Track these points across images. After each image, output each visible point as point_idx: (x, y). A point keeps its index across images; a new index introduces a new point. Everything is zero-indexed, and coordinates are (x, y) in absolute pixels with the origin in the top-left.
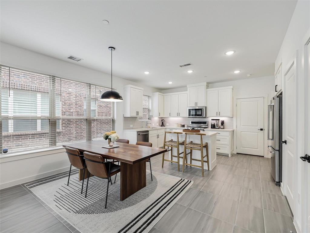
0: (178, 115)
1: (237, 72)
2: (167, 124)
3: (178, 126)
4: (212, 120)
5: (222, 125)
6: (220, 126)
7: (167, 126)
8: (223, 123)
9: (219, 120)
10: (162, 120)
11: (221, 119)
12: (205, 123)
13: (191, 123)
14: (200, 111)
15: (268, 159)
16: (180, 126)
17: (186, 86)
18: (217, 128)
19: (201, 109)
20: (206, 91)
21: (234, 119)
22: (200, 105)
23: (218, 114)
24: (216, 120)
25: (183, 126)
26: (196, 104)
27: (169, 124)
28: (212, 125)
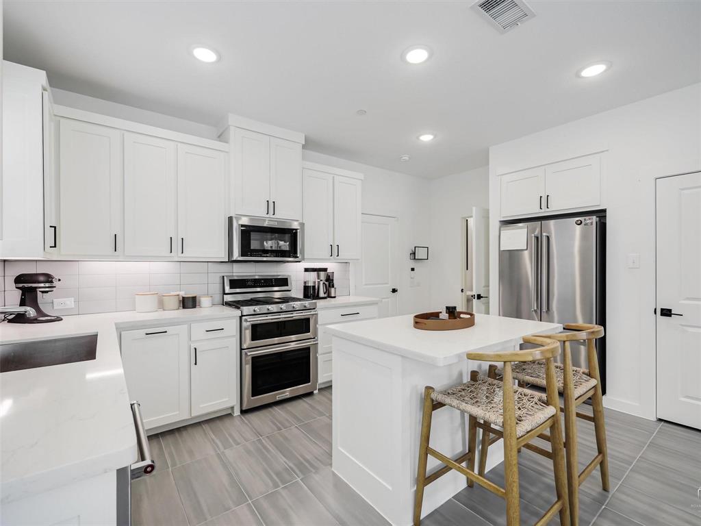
0: (177, 247)
2: (63, 303)
3: (161, 305)
4: (306, 270)
9: (325, 270)
12: (283, 282)
16: (175, 302)
18: (322, 295)
20: (303, 168)
22: (286, 215)
23: (335, 251)
24: (318, 270)
25: (189, 303)
26: (271, 206)
27: (77, 302)
28: (306, 288)
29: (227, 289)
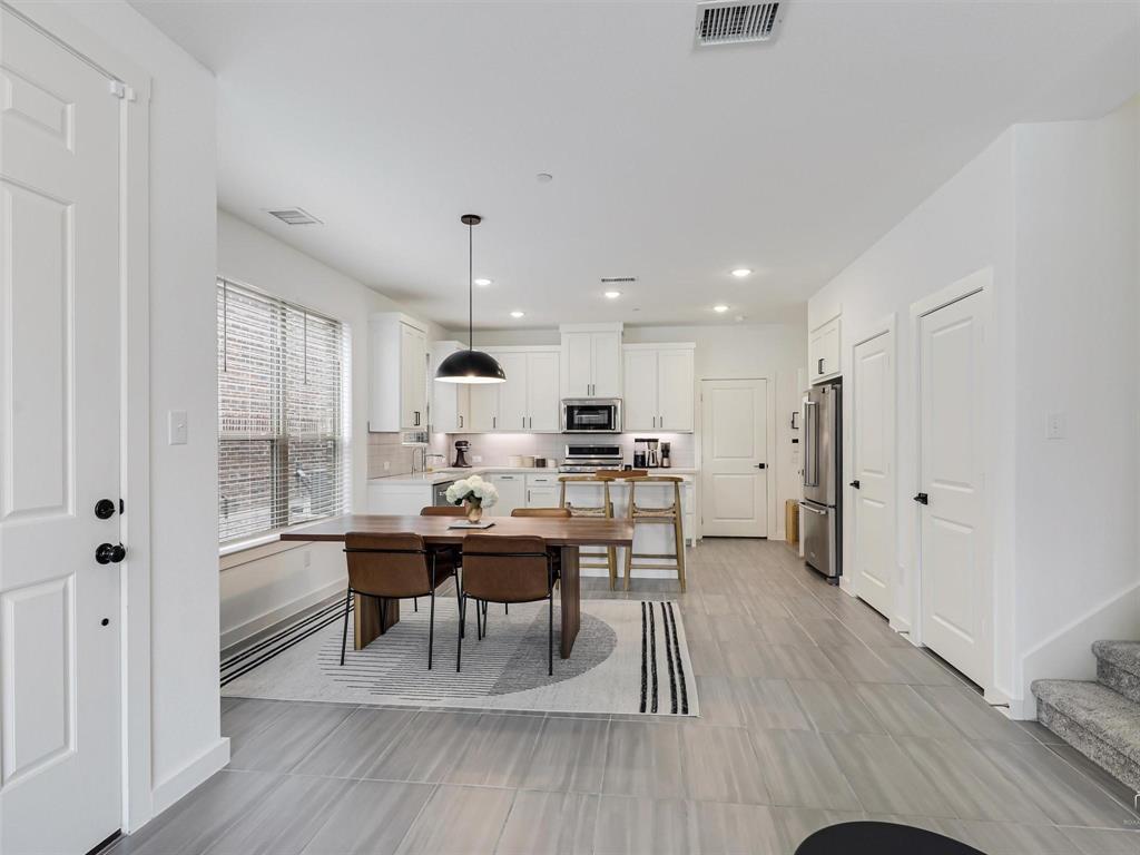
0: (527, 424)
1: (721, 309)
2: (477, 459)
3: (523, 464)
4: (637, 440)
5: (664, 456)
6: (659, 461)
7: (477, 465)
8: (666, 450)
9: (656, 441)
10: (456, 445)
11: (663, 438)
12: (615, 450)
13: (567, 451)
14: (606, 412)
15: (777, 543)
16: (530, 462)
17: (557, 328)
18: (651, 464)
19: (608, 408)
20: (623, 351)
21: (697, 438)
22: (603, 394)
23: (658, 423)
24: (649, 441)
25: (541, 463)
26: (591, 388)
27: (484, 458)
28: (636, 457)
29: (567, 455)
